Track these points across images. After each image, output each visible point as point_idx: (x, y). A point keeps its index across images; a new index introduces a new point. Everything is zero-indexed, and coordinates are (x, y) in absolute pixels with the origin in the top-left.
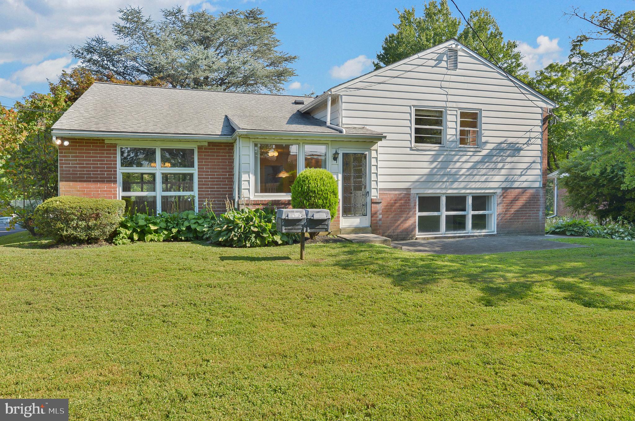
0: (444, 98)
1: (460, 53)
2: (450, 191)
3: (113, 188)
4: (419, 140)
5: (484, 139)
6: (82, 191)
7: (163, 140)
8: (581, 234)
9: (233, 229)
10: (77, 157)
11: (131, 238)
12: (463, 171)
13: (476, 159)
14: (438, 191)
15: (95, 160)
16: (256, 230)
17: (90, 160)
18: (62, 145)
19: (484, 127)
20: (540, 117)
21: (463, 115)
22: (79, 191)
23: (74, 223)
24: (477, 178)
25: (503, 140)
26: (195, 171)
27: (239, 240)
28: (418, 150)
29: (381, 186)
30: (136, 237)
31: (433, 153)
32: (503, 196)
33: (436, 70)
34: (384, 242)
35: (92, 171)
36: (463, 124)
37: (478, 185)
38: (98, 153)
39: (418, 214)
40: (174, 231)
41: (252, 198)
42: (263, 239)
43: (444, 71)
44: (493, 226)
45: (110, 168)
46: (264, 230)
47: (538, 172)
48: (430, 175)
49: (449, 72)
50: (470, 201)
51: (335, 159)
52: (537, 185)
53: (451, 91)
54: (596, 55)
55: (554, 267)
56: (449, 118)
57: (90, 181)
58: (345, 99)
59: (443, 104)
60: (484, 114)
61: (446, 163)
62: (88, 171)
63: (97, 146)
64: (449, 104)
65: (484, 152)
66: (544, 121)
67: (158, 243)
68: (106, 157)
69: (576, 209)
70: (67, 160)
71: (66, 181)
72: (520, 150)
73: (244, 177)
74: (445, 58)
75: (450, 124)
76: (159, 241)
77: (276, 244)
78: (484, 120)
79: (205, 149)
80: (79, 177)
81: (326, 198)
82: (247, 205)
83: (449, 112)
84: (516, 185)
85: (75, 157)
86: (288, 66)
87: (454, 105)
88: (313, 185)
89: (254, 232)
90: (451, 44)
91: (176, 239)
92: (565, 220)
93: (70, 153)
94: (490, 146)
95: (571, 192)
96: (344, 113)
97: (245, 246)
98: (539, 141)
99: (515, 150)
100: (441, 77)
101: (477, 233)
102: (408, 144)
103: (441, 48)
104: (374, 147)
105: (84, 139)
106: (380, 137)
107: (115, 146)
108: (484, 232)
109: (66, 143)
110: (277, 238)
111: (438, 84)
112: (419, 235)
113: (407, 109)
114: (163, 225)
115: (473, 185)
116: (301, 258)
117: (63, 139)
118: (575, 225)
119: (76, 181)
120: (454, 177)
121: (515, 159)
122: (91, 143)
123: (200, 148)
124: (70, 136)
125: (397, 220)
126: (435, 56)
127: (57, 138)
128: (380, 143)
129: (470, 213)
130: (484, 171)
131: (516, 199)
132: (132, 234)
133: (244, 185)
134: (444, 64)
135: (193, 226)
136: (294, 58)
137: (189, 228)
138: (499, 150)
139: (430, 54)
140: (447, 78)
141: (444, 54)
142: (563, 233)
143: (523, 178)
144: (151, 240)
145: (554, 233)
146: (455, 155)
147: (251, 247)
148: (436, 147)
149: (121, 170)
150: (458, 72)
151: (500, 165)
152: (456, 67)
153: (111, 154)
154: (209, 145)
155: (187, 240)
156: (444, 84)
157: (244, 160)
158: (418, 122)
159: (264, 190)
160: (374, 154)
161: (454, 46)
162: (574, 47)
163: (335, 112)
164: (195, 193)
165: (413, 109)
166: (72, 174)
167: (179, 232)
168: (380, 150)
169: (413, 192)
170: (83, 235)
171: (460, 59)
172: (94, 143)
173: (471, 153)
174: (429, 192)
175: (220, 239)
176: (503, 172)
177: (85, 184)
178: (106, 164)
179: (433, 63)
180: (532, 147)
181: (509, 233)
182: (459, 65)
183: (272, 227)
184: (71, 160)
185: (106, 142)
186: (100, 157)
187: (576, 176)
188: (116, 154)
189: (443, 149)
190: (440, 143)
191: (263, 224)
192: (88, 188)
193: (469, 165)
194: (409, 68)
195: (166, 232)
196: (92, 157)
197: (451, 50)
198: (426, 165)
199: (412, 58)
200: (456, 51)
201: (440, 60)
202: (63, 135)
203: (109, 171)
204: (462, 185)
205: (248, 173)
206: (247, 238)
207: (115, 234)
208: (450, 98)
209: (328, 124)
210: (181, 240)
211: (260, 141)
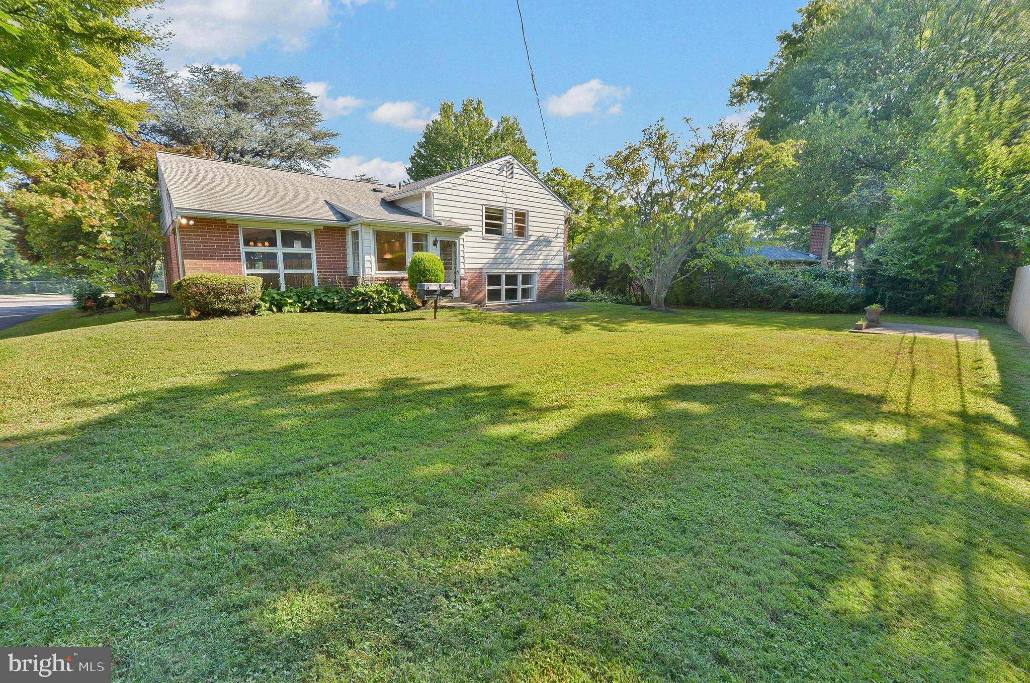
0: (504, 200)
1: (515, 166)
2: (508, 271)
3: (238, 265)
4: (488, 231)
5: (530, 233)
6: (208, 268)
7: (283, 223)
8: (585, 301)
9: (368, 300)
10: (200, 235)
11: (270, 309)
12: (517, 256)
13: (525, 247)
14: (501, 271)
15: (218, 240)
16: (387, 300)
17: (213, 240)
18: (188, 224)
19: (530, 223)
20: (563, 218)
21: (517, 214)
22: (205, 268)
23: (224, 298)
24: (525, 262)
25: (541, 234)
26: (313, 251)
27: (374, 308)
28: (487, 239)
29: (467, 266)
30: (275, 310)
31: (497, 242)
32: (541, 275)
33: (499, 177)
34: (475, 307)
35: (216, 250)
36: (517, 220)
37: (526, 267)
38: (221, 233)
39: (488, 288)
40: (308, 303)
41: (374, 276)
42: (393, 307)
43: (505, 179)
44: (533, 298)
45: (234, 247)
46: (393, 300)
47: (562, 258)
48: (495, 258)
49: (508, 180)
50: (520, 278)
51: (435, 245)
52: (561, 267)
53: (509, 195)
54: (599, 178)
55: (584, 318)
56: (508, 216)
57: (215, 259)
58: (436, 195)
59: (504, 205)
60: (530, 214)
61: (505, 250)
62: (213, 249)
63: (218, 226)
64: (508, 205)
65: (530, 243)
66: (566, 221)
67: (294, 314)
68: (228, 237)
69: (577, 285)
70: (190, 239)
71: (190, 259)
72: (551, 242)
73: (367, 258)
74: (505, 169)
75: (509, 221)
76: (295, 312)
77: (401, 310)
78: (530, 219)
79: (321, 232)
80: (203, 255)
81: (437, 276)
82: (371, 280)
83: (508, 211)
84: (549, 267)
85: (197, 235)
86: (332, 143)
87: (511, 206)
88: (427, 265)
89: (385, 302)
90: (509, 158)
91: (309, 310)
92: (575, 292)
93: (193, 232)
94: (533, 238)
95: (575, 272)
96: (436, 207)
97: (380, 313)
98: (562, 236)
99: (548, 242)
100: (502, 184)
101: (524, 301)
102: (480, 234)
103: (502, 161)
104: (462, 237)
105: (205, 219)
106: (467, 229)
107: (236, 226)
108: (529, 301)
109: (192, 222)
110: (403, 306)
111: (500, 188)
112: (488, 303)
113: (480, 207)
114: (296, 298)
115: (522, 266)
116: (435, 318)
117: (189, 218)
118: (582, 295)
119: (201, 259)
120: (510, 261)
121: (548, 248)
122: (213, 223)
123: (316, 231)
124: (195, 215)
125: (473, 293)
126: (498, 167)
127: (182, 217)
128: (466, 233)
129: (520, 287)
130: (529, 257)
131: (548, 277)
132: (270, 306)
133: (367, 265)
134: (504, 173)
135: (324, 299)
136: (336, 135)
137: (320, 301)
138: (538, 242)
139: (495, 164)
140: (507, 184)
141: (504, 165)
142: (575, 300)
143: (553, 262)
144: (288, 312)
145: (569, 300)
146: (512, 244)
147: (385, 313)
148: (498, 237)
149: (243, 249)
150: (513, 180)
151: (539, 253)
152: (512, 176)
153: (233, 234)
154: (324, 229)
155: (319, 311)
156: (505, 189)
157: (366, 243)
158: (488, 217)
159: (380, 269)
160: (461, 241)
161: (511, 160)
162: (587, 170)
163: (428, 205)
164: (314, 270)
165: (484, 207)
166: (195, 252)
167: (311, 304)
168: (466, 239)
169: (484, 271)
170: (233, 308)
171: (515, 171)
172: (216, 223)
173: (521, 243)
174: (495, 271)
175: (358, 308)
176: (541, 257)
177: (210, 262)
178: (229, 243)
179: (497, 172)
180: (559, 240)
181: (544, 301)
182: (515, 176)
183: (399, 298)
184: (193, 239)
185: (228, 222)
186: (223, 236)
187: (580, 262)
188: (238, 234)
189: (505, 240)
190: (501, 234)
191: (391, 295)
192: (213, 265)
193: (520, 252)
194: (481, 174)
195: (300, 305)
196: (215, 236)
197: (509, 163)
198: (492, 251)
199: (483, 166)
200: (512, 164)
201: (501, 170)
202: (188, 215)
203: (233, 250)
204: (516, 266)
205: (370, 254)
206: (381, 306)
207: (257, 307)
208: (509, 201)
209: (424, 215)
210: (314, 311)
211: (378, 228)
